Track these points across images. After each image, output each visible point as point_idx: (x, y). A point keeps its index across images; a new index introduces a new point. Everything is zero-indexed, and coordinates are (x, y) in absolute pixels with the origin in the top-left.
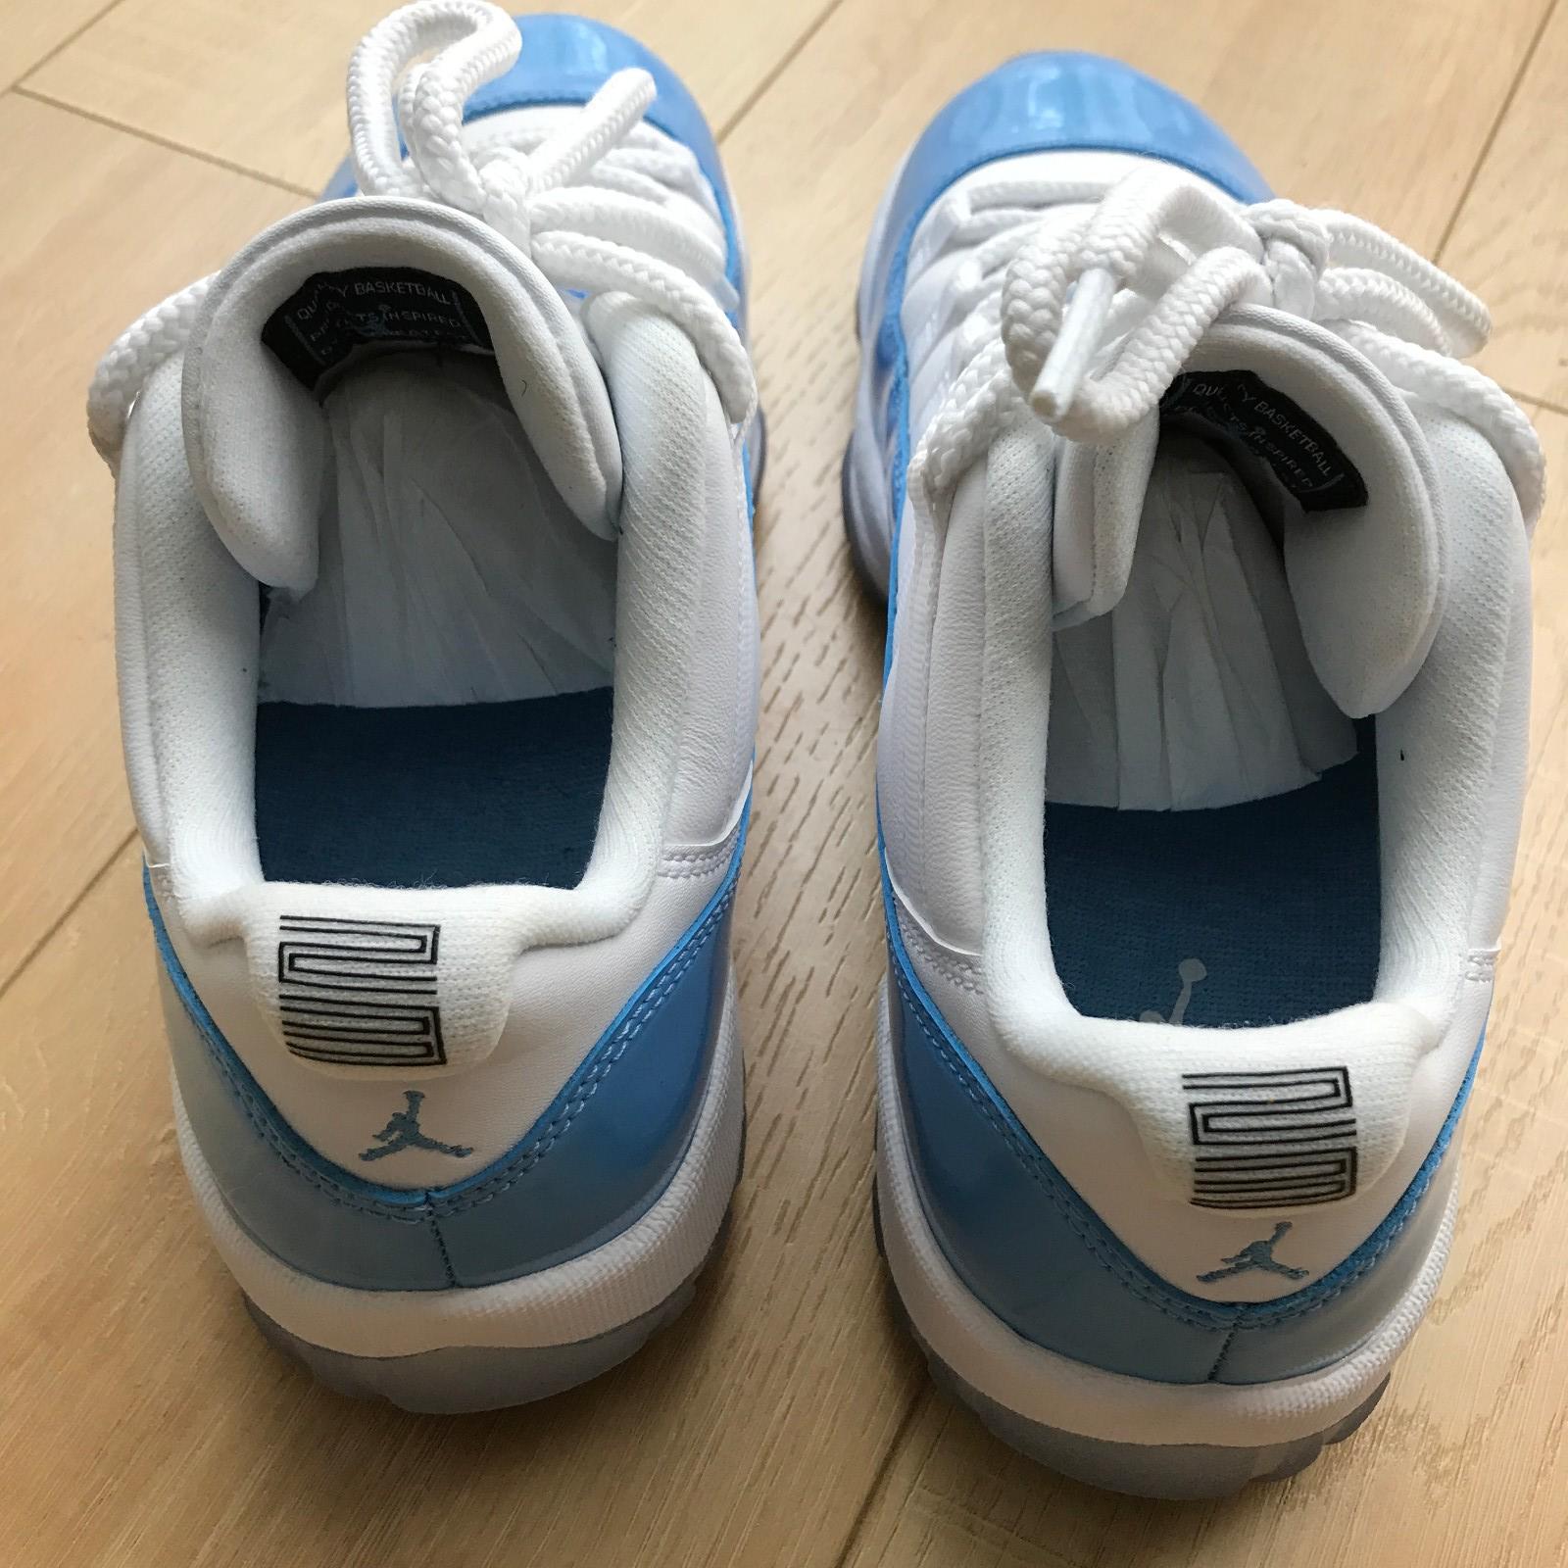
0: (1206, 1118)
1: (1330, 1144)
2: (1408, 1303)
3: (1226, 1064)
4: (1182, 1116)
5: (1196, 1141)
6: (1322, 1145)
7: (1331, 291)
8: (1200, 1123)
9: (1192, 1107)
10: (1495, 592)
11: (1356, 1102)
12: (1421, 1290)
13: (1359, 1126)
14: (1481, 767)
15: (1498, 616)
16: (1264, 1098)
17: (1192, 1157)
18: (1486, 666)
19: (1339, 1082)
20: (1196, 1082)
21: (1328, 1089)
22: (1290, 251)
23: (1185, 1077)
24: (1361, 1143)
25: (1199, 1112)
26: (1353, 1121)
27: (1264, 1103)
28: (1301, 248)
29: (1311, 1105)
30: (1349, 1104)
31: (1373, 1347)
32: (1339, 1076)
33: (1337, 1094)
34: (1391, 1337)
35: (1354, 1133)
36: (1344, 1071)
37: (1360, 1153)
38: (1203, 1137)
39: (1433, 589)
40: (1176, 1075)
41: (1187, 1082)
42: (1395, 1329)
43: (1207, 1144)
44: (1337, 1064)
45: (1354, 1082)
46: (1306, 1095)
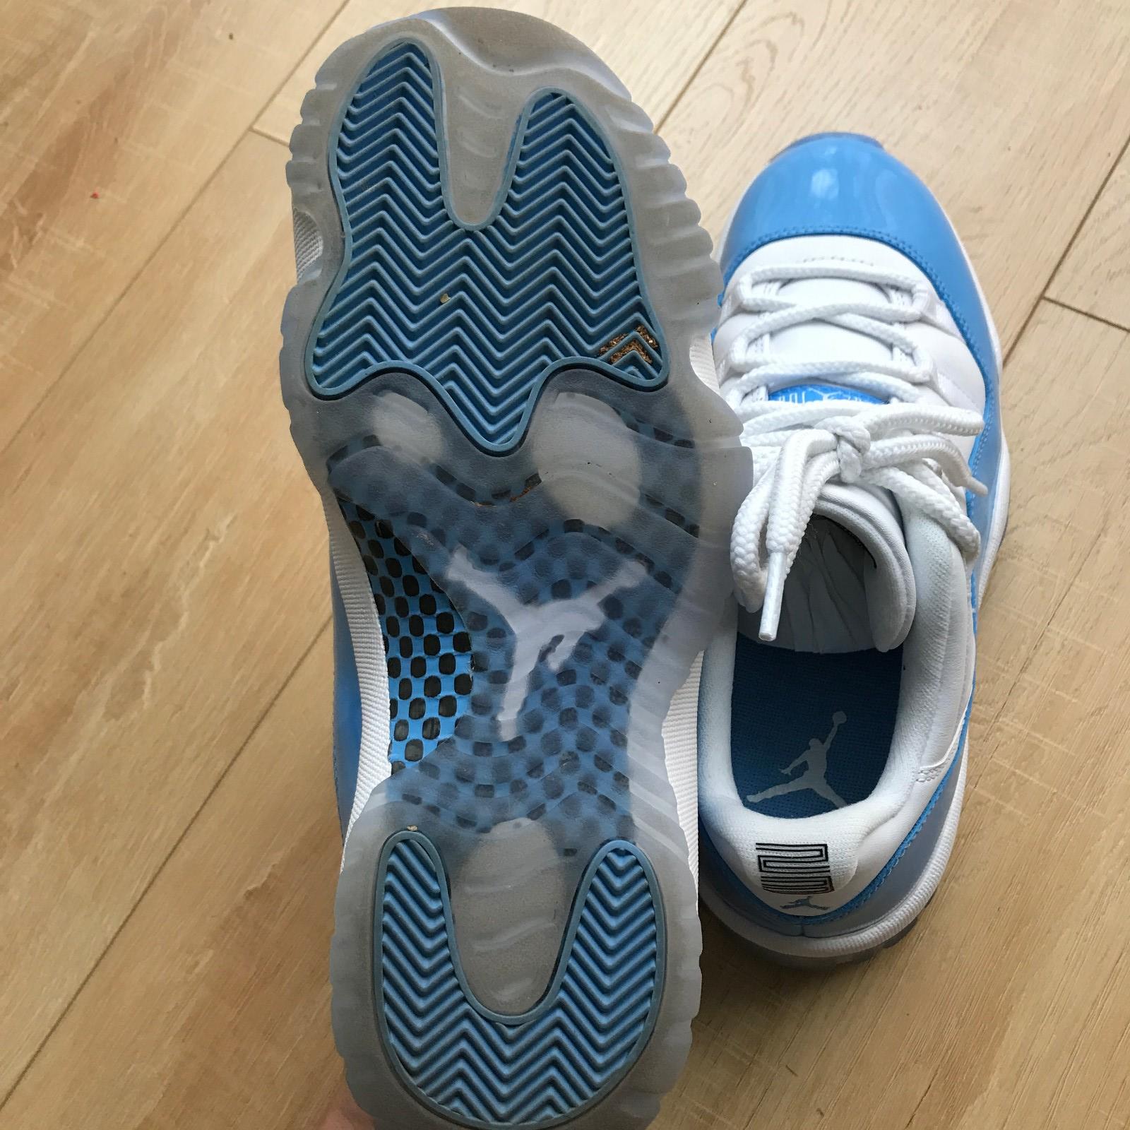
0: (765, 862)
1: (819, 875)
2: (911, 899)
3: (775, 840)
4: (755, 860)
5: (761, 870)
6: (815, 875)
7: (873, 457)
8: (762, 863)
9: (759, 857)
10: (941, 609)
11: (830, 859)
12: (920, 893)
13: (832, 868)
14: (934, 684)
15: (942, 619)
16: (790, 856)
17: (760, 876)
18: (936, 640)
19: (823, 850)
20: (762, 847)
21: (817, 853)
22: (848, 447)
23: (757, 844)
24: (832, 875)
25: (762, 859)
26: (829, 867)
27: (790, 858)
28: (854, 446)
29: (810, 860)
30: (827, 860)
31: (890, 919)
32: (823, 848)
33: (821, 855)
34: (900, 914)
35: (829, 871)
36: (825, 846)
37: (833, 878)
38: (763, 868)
39: (904, 613)
40: (753, 843)
41: (758, 847)
42: (903, 911)
43: (765, 872)
44: (824, 843)
45: (830, 851)
46: (808, 855)
